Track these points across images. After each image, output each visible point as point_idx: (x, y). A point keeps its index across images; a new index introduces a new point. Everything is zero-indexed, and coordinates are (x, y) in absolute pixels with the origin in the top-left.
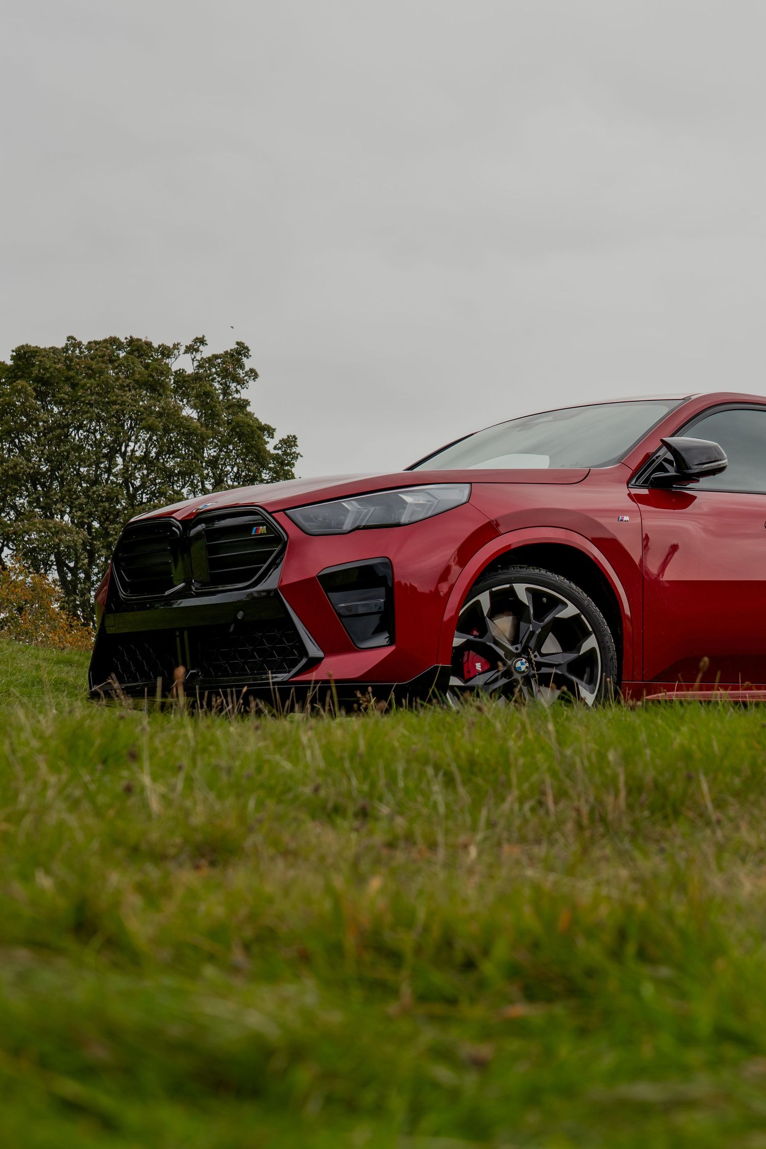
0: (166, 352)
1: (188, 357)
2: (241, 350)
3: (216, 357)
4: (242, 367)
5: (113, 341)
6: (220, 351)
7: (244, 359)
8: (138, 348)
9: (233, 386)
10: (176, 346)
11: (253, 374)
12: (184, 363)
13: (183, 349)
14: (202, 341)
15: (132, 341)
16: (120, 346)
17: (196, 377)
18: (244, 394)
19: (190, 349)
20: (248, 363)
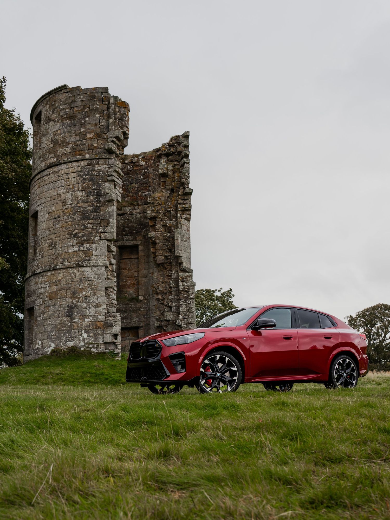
0: (214, 291)
1: (219, 292)
2: (231, 290)
3: (225, 292)
4: (231, 294)
5: (202, 290)
6: (226, 291)
7: (231, 292)
8: (208, 291)
9: (229, 298)
10: (216, 290)
11: (233, 295)
12: (218, 294)
13: (218, 291)
14: (221, 289)
15: (206, 290)
16: (204, 291)
17: (221, 297)
18: (232, 300)
19: (219, 291)
20: (232, 293)
